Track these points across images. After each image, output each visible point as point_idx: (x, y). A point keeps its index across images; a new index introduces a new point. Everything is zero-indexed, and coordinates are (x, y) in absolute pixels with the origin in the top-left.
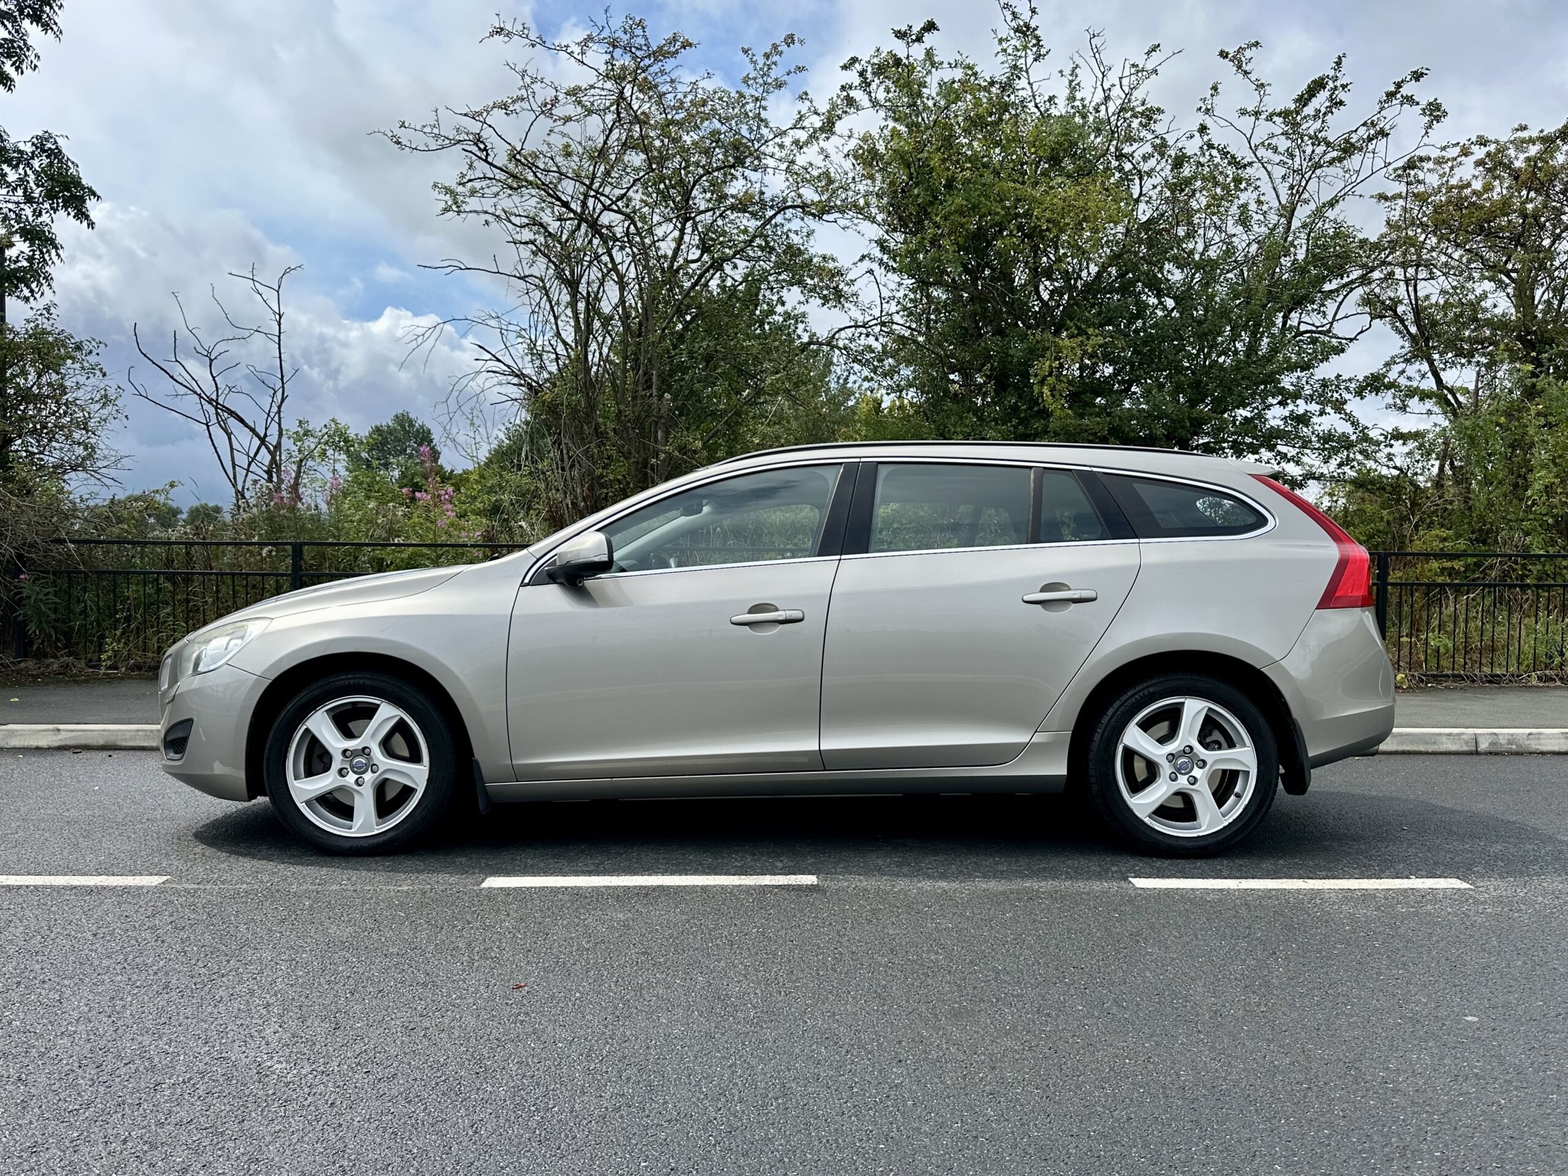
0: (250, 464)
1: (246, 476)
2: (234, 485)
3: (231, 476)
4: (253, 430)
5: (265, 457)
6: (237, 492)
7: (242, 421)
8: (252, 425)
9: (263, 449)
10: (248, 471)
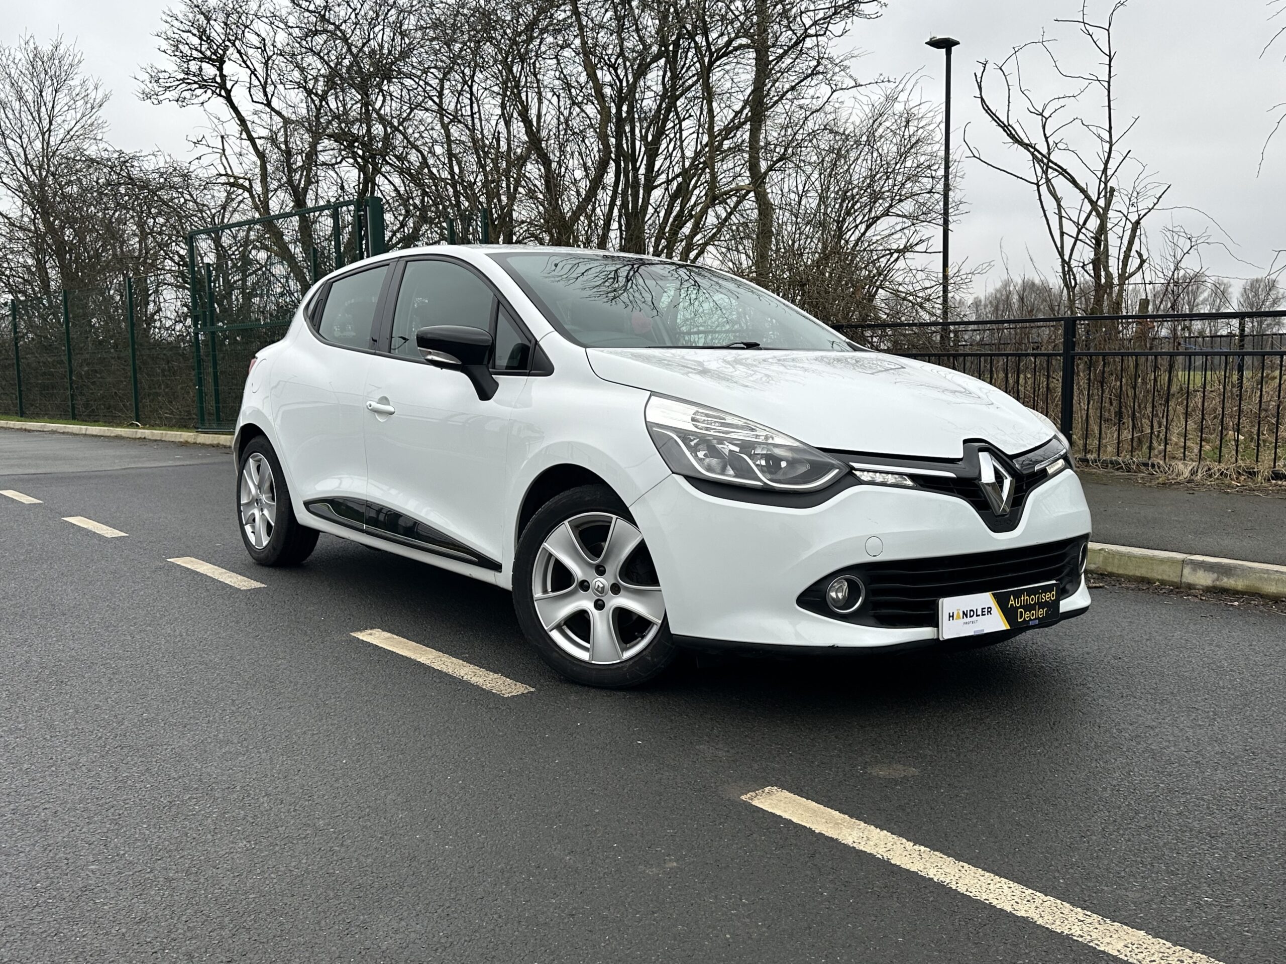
0: (1079, 231)
1: (1075, 244)
2: (1061, 254)
3: (1059, 246)
4: (1083, 191)
5: (1094, 223)
6: (1063, 260)
7: (1073, 181)
8: (1085, 187)
9: (1094, 213)
10: (1077, 239)
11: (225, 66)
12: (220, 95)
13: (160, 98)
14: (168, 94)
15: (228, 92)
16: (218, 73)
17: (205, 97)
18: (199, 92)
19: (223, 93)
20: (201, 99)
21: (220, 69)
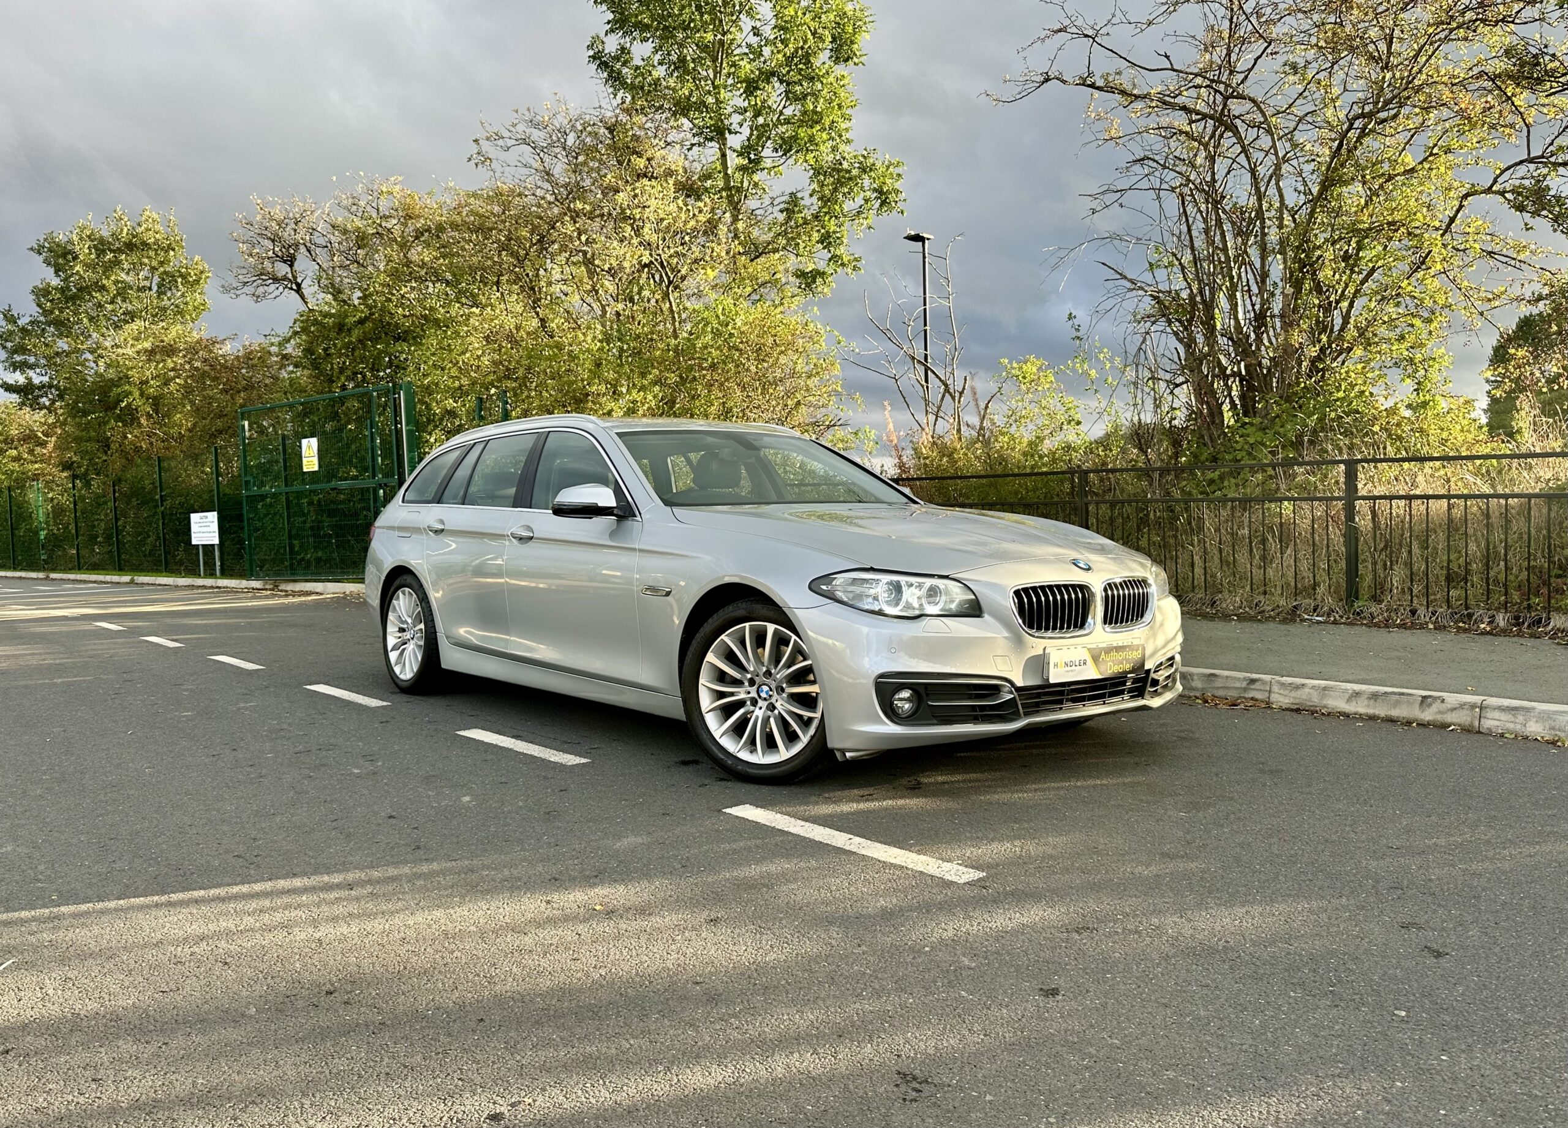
11: (296, 264)
12: (291, 289)
13: (238, 292)
14: (246, 289)
15: (299, 285)
16: (289, 269)
17: (277, 293)
18: (273, 287)
19: (294, 287)
20: (273, 296)
21: (291, 266)
